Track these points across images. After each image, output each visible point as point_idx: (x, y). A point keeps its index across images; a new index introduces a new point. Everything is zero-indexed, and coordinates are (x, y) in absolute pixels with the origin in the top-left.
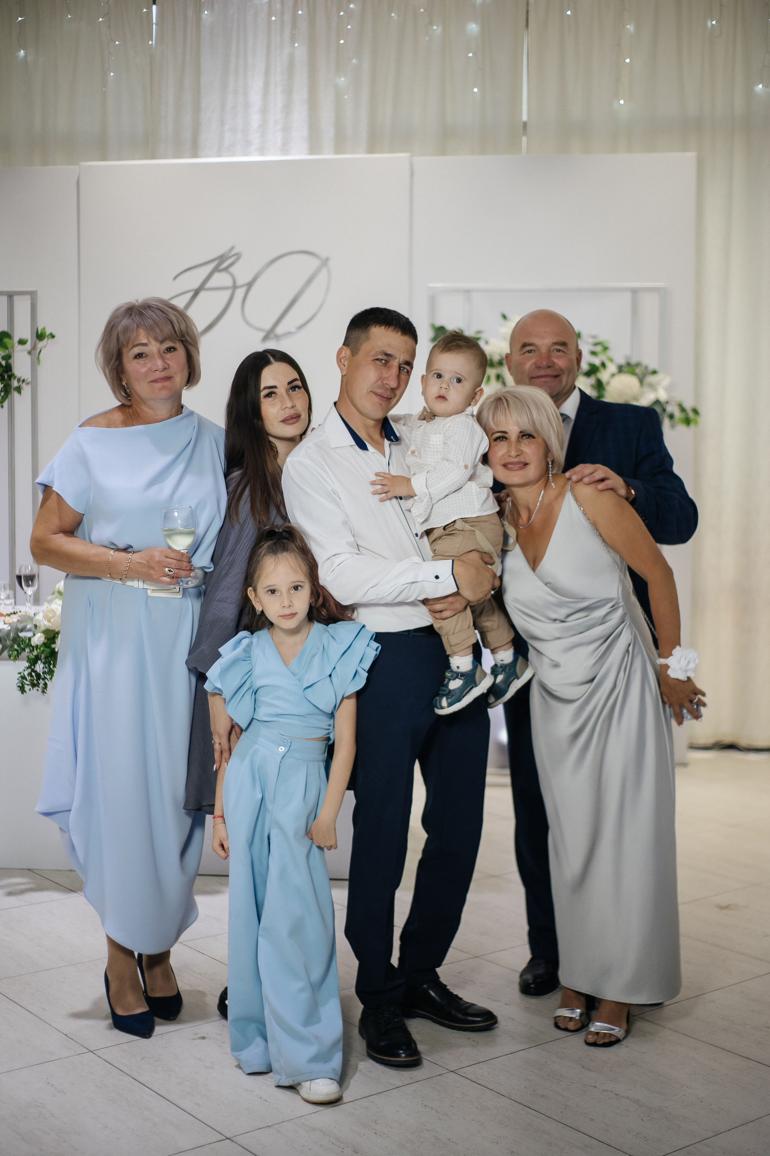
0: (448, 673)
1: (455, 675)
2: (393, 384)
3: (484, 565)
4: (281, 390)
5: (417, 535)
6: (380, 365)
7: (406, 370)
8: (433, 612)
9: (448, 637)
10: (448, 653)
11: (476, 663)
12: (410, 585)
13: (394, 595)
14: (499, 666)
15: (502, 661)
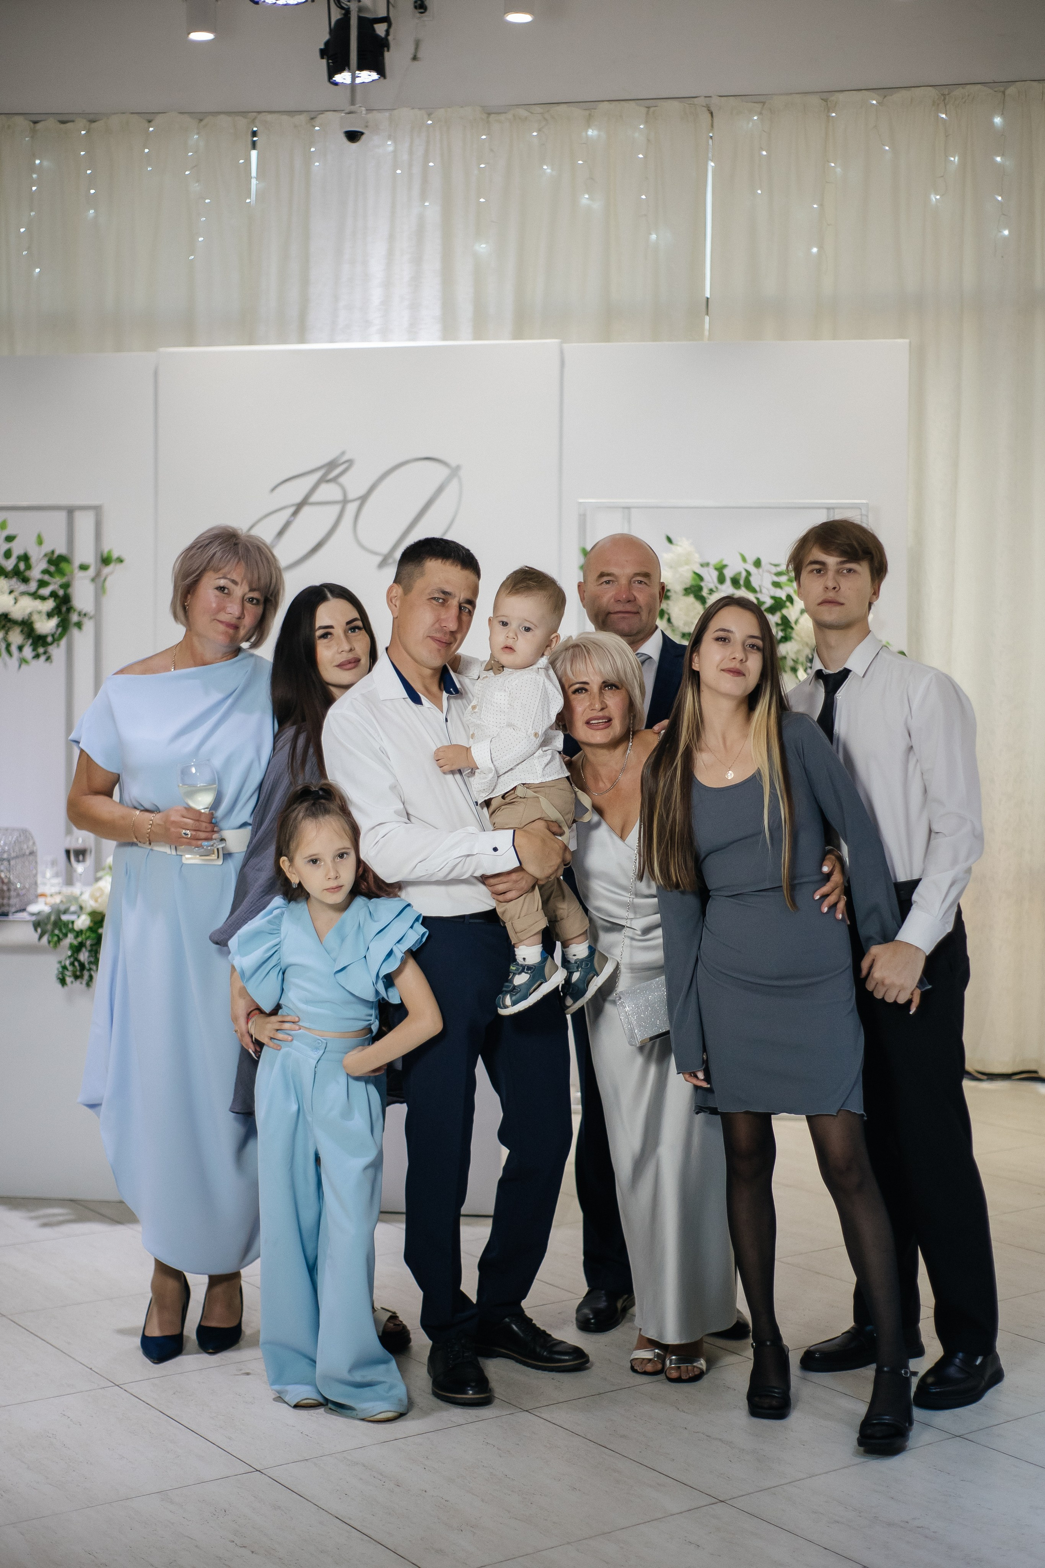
0: (513, 967)
1: (521, 968)
2: (452, 626)
3: (552, 836)
4: (338, 631)
5: (477, 803)
6: (436, 605)
7: (467, 610)
8: (496, 894)
9: (512, 923)
10: (513, 942)
11: (546, 954)
12: (464, 859)
13: (446, 870)
14: (572, 962)
15: (575, 955)
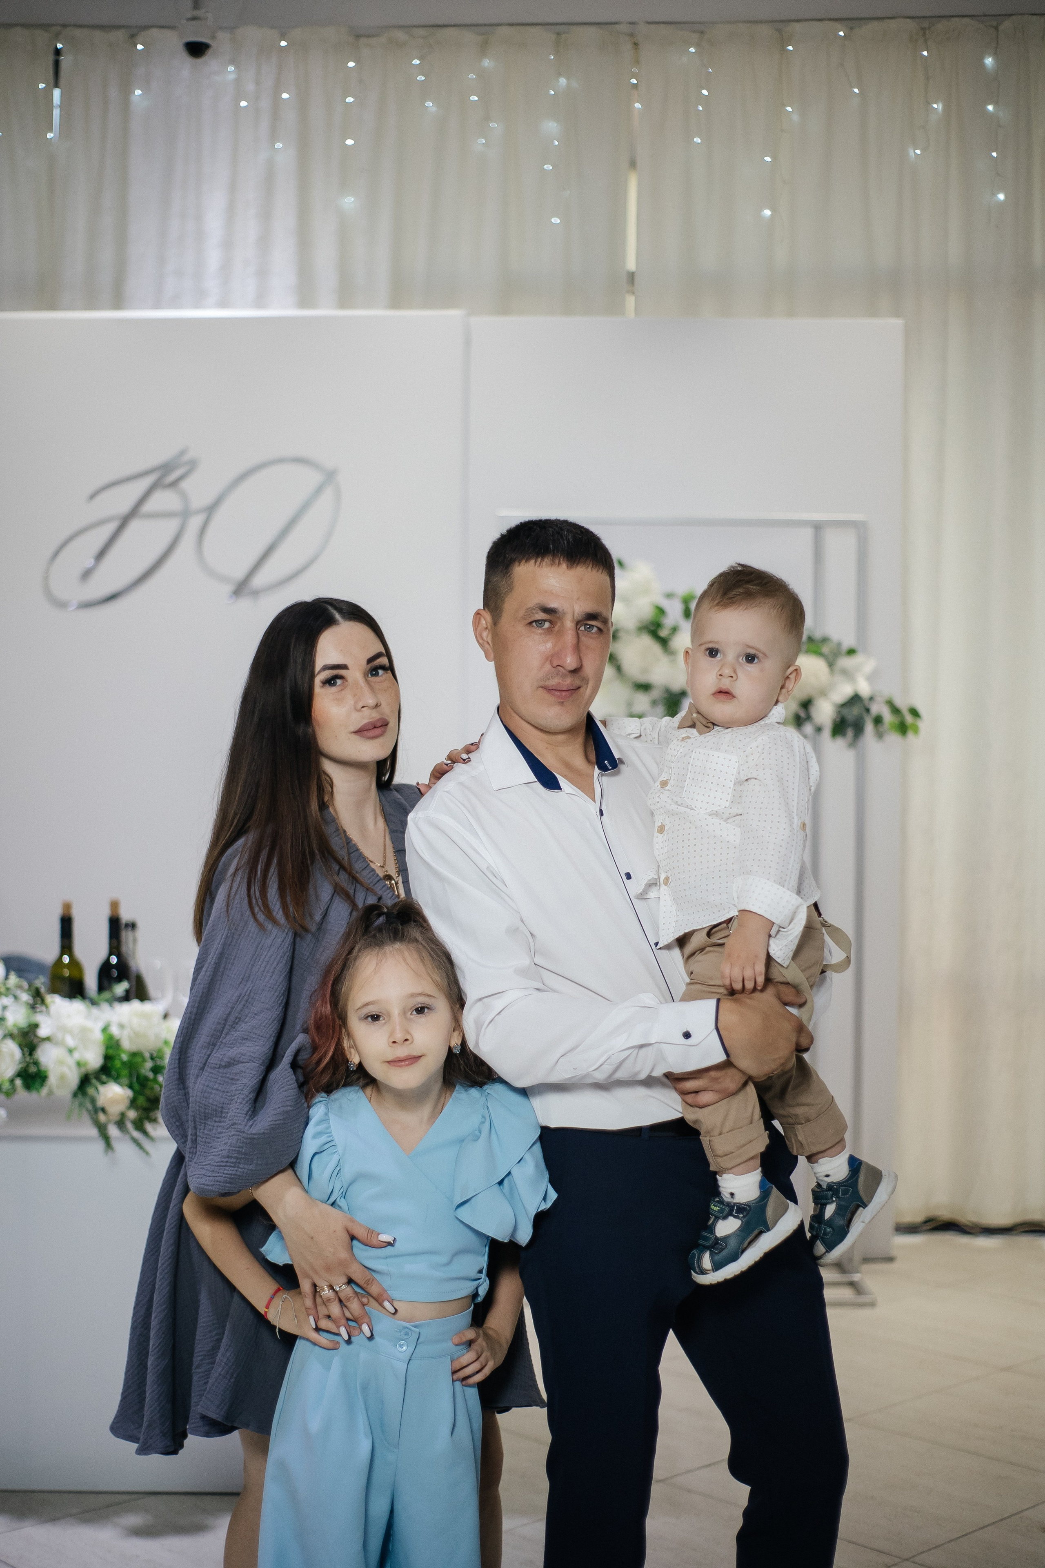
0: (715, 1205)
2: (570, 662)
3: (781, 1009)
4: (354, 672)
5: (658, 943)
7: (595, 630)
8: (684, 1095)
9: (709, 1140)
10: (712, 1168)
11: (769, 1185)
12: (637, 1051)
13: (608, 1069)
14: (825, 1187)
15: (827, 1176)
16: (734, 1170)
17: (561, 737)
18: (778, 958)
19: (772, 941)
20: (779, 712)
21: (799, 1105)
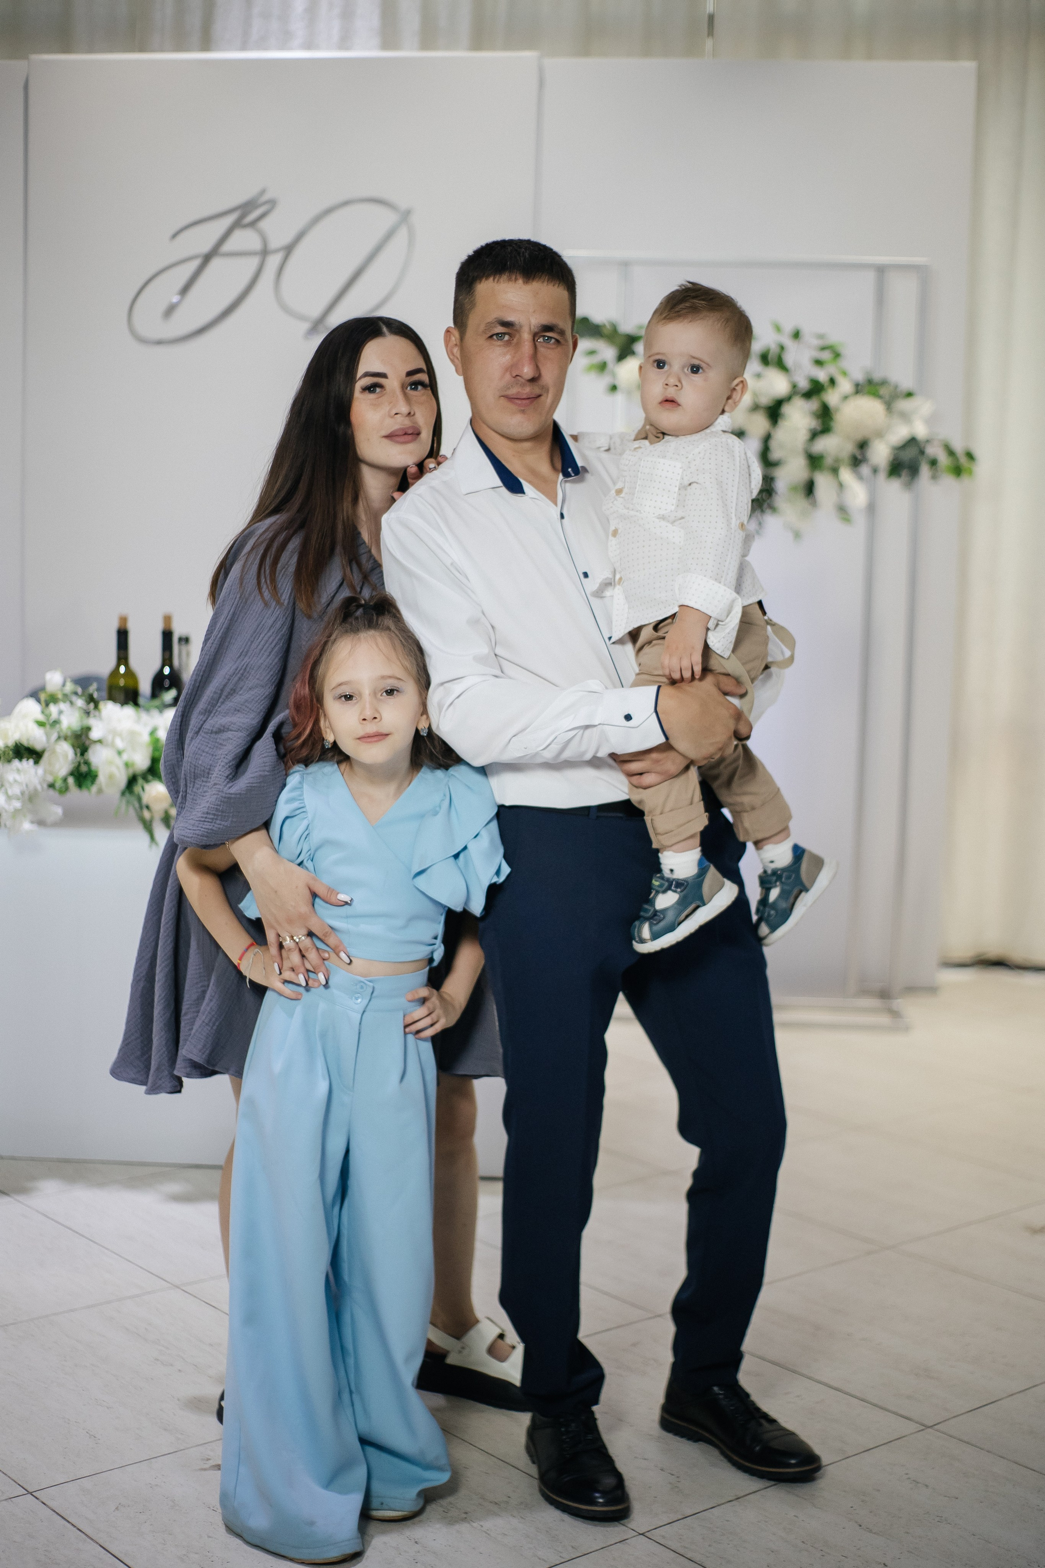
3: (720, 697)
5: (611, 639)
8: (630, 776)
9: (652, 820)
10: (654, 846)
11: (707, 863)
12: (582, 731)
13: (555, 748)
14: (769, 872)
15: (772, 862)
16: (675, 847)
17: (527, 445)
18: (718, 649)
19: (710, 634)
20: (724, 422)
21: (745, 794)
